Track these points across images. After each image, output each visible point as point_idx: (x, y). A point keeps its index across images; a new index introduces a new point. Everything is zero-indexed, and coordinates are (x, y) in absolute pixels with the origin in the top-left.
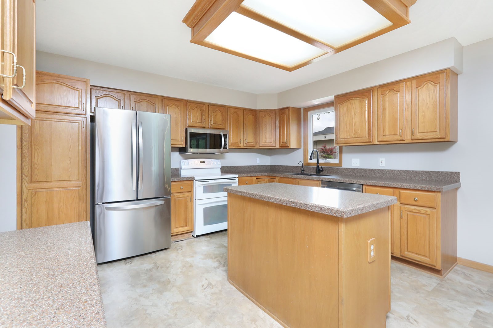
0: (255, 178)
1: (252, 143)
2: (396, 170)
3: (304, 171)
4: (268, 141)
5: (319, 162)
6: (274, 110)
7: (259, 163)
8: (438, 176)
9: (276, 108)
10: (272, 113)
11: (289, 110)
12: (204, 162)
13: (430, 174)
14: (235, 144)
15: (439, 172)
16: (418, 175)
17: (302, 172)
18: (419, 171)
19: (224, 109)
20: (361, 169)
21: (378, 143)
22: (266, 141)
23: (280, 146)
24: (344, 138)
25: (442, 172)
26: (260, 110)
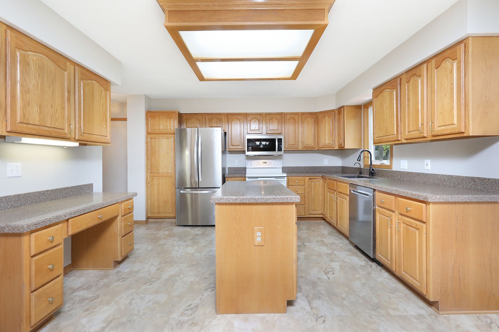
0: (308, 178)
1: (312, 145)
2: (439, 175)
3: (362, 173)
4: (327, 142)
5: (372, 164)
6: (333, 111)
7: (327, 164)
8: (484, 185)
9: (335, 108)
10: (331, 113)
11: (344, 109)
12: (266, 163)
13: (475, 181)
14: (292, 146)
15: (486, 179)
16: (462, 182)
17: (360, 174)
18: (463, 177)
19: (280, 116)
20: (408, 173)
21: (405, 141)
22: (325, 142)
23: (339, 147)
24: (379, 137)
25: (489, 179)
26: (319, 112)
